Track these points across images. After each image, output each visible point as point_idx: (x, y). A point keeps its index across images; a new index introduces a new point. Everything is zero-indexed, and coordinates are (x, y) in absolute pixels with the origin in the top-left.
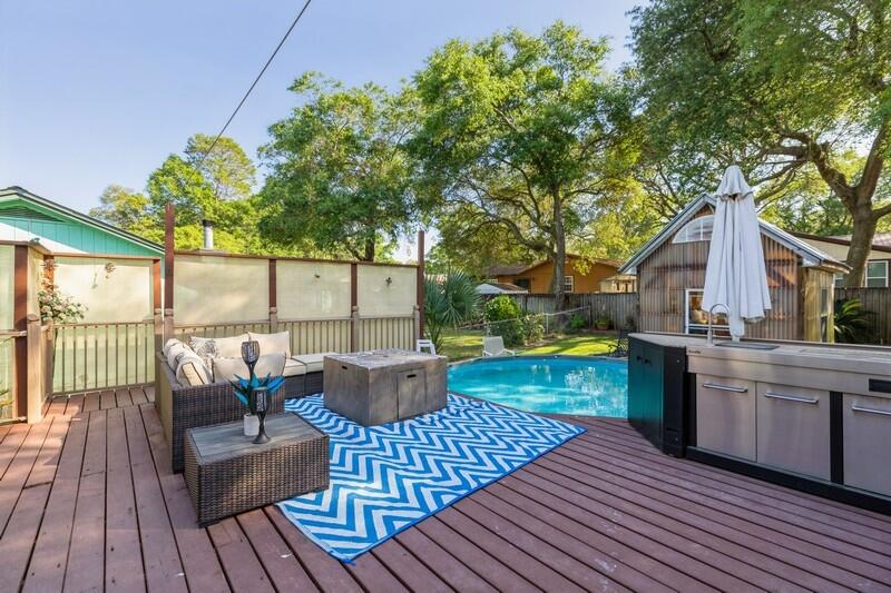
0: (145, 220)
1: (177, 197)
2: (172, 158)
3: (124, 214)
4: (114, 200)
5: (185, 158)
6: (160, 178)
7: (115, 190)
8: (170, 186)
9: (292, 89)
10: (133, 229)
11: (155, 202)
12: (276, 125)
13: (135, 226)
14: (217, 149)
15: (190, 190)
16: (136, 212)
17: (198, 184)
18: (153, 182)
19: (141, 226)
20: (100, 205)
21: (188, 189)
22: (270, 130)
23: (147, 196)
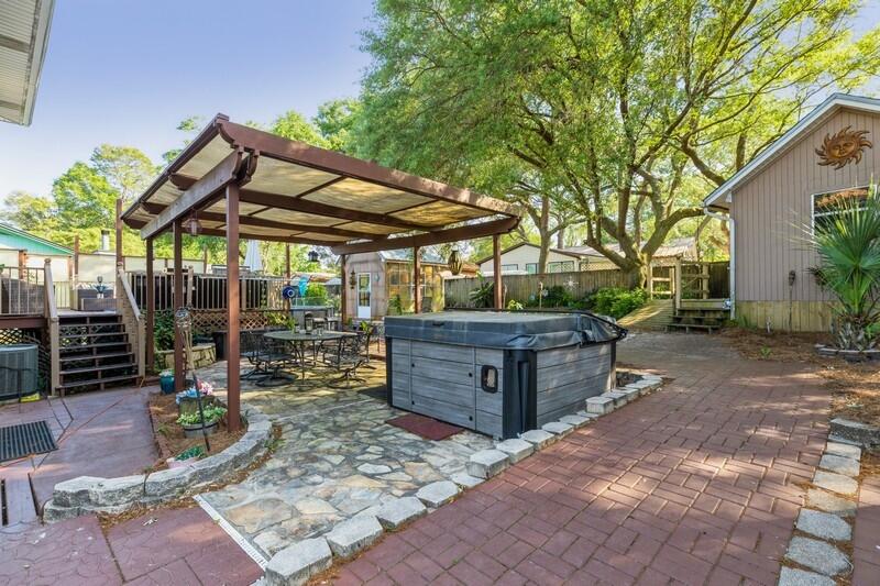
0: (50, 221)
1: (83, 201)
2: (79, 165)
3: (28, 216)
4: (18, 202)
5: (91, 165)
6: (66, 183)
7: (19, 194)
8: (76, 192)
9: (180, 128)
10: (38, 230)
11: (59, 204)
12: (168, 154)
13: (40, 227)
14: (124, 158)
15: (96, 195)
16: (40, 214)
17: (104, 190)
18: (58, 187)
19: (45, 227)
20: (5, 207)
21: (94, 193)
22: (163, 156)
23: (51, 199)
